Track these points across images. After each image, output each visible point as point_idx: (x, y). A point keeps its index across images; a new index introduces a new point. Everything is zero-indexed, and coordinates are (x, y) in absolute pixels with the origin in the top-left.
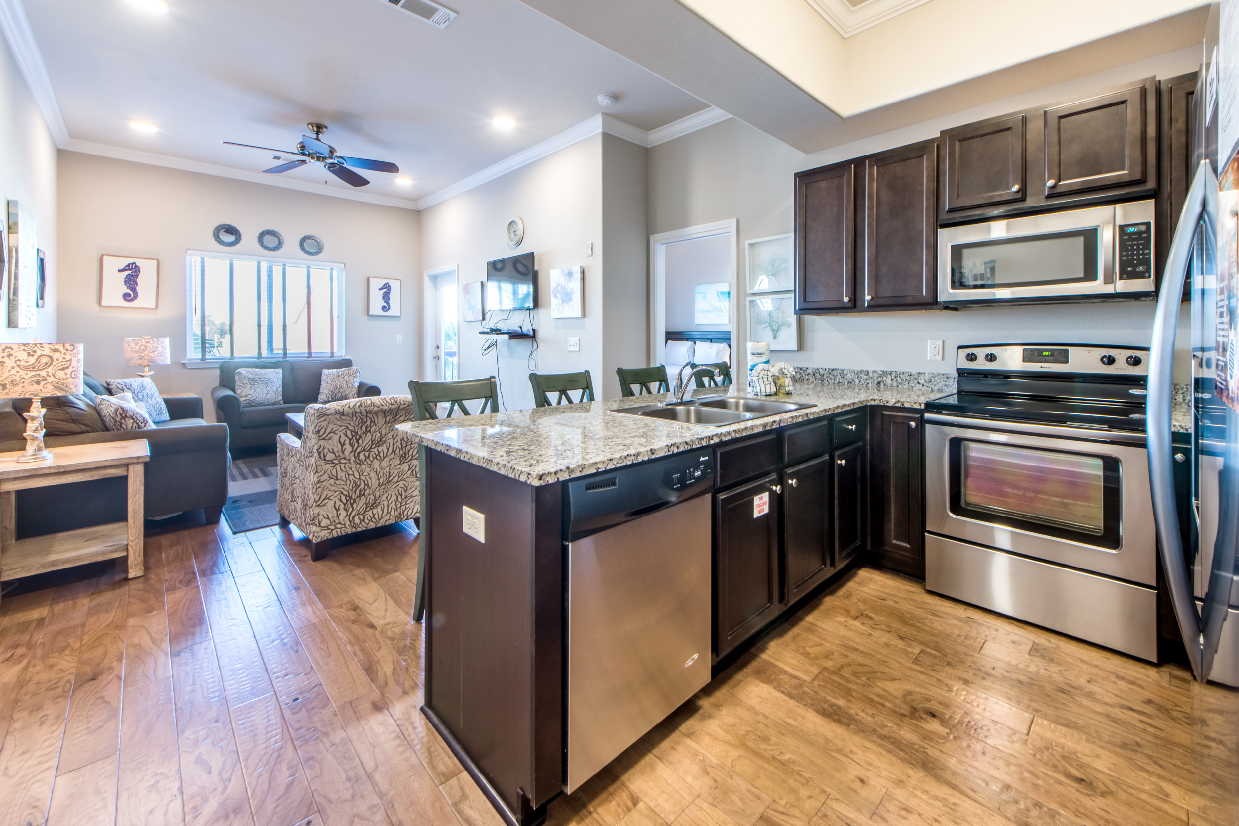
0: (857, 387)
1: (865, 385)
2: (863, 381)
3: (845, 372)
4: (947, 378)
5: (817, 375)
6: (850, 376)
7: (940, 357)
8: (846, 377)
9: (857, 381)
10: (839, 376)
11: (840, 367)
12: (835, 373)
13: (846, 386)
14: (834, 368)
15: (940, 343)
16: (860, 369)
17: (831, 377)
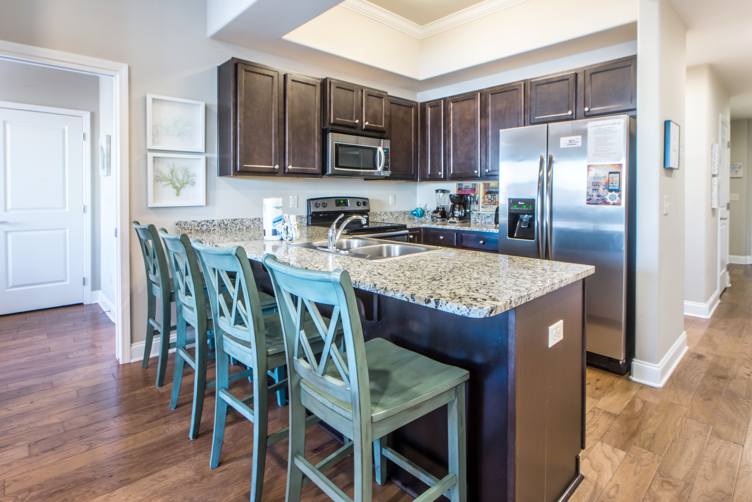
0: (252, 231)
1: (257, 228)
2: (256, 226)
3: (244, 221)
4: (302, 218)
5: (222, 225)
6: (248, 223)
7: (296, 206)
8: (244, 224)
9: (252, 226)
10: (239, 224)
11: (240, 217)
12: (236, 222)
13: (245, 231)
14: (234, 218)
15: (296, 197)
16: (254, 217)
17: (233, 225)
